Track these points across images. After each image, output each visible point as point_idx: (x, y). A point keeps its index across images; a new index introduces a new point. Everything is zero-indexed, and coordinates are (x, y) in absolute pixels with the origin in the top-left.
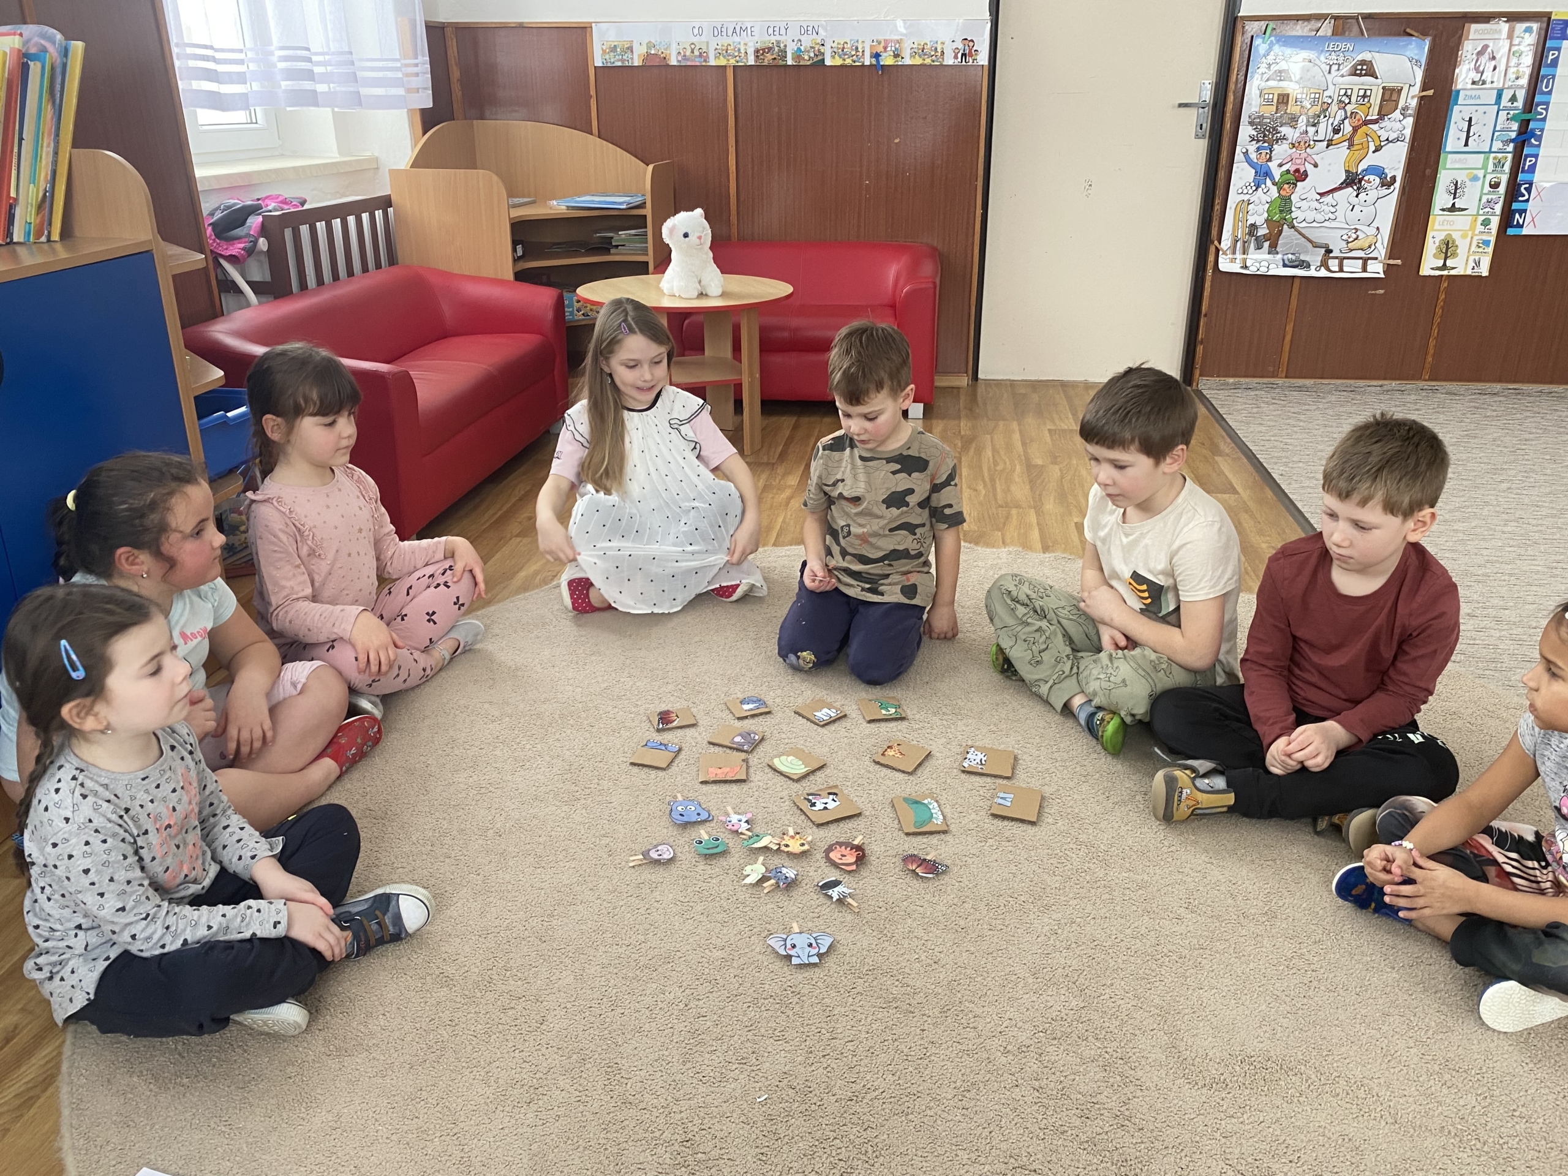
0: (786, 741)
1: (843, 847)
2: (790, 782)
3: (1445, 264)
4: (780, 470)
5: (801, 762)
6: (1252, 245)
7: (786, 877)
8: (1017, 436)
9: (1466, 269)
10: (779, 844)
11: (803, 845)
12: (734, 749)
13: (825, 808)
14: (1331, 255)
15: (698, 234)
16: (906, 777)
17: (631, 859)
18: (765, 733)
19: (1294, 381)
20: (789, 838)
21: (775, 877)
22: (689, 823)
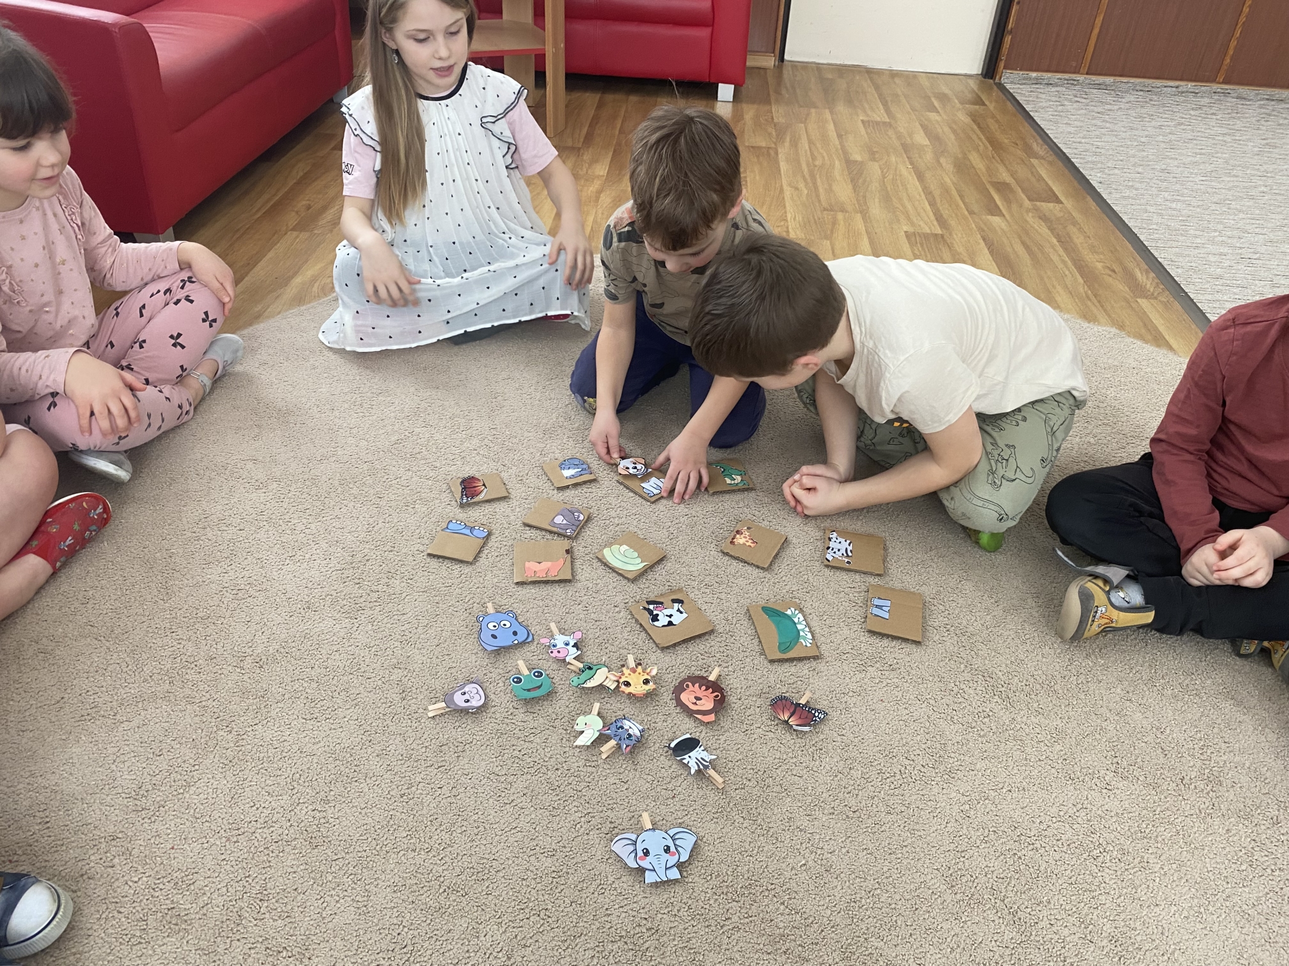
0: (616, 521)
1: (697, 685)
2: (624, 582)
4: (587, 157)
5: (636, 554)
7: (630, 736)
8: (831, 126)
10: (618, 681)
11: (646, 682)
12: (555, 533)
13: (670, 624)
16: (762, 575)
17: (431, 708)
18: (591, 511)
19: (1094, 78)
20: (629, 671)
21: (616, 736)
22: (504, 647)
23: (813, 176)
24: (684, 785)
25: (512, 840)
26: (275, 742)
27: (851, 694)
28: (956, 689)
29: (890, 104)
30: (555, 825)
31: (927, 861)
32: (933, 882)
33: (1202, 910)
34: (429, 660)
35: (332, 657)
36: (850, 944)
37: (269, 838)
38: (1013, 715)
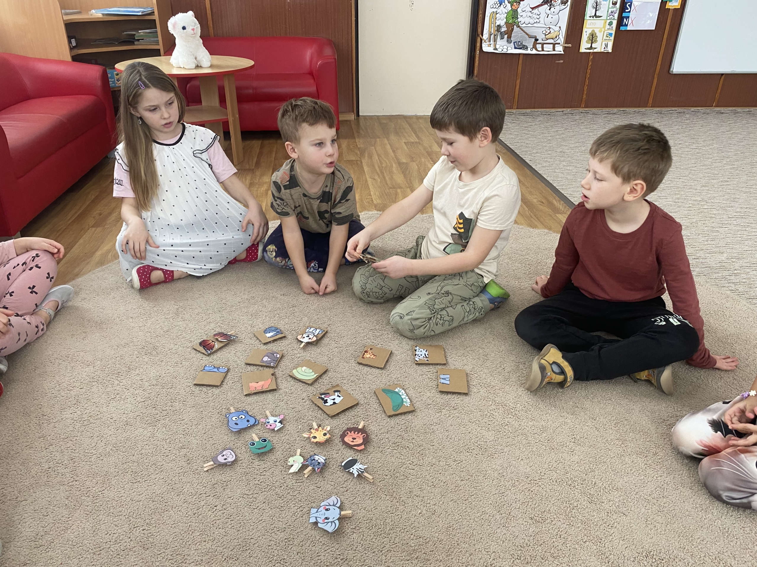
0: (298, 355)
1: (353, 432)
2: (307, 386)
3: (591, 46)
4: (258, 173)
5: (311, 371)
6: (499, 37)
7: (319, 463)
8: (388, 147)
9: (601, 49)
11: (325, 434)
12: (264, 366)
13: (334, 403)
14: (538, 42)
15: (192, 28)
16: (381, 372)
17: (205, 465)
18: (284, 352)
19: (521, 110)
20: (314, 431)
21: (311, 464)
22: (243, 429)
23: (382, 173)
24: (352, 484)
25: (260, 527)
26: (116, 498)
27: (435, 424)
28: (489, 414)
29: (418, 132)
30: (283, 515)
31: (485, 501)
32: (489, 510)
33: (625, 501)
34: (201, 442)
35: (144, 448)
36: (450, 548)
37: (119, 549)
38: (519, 423)
